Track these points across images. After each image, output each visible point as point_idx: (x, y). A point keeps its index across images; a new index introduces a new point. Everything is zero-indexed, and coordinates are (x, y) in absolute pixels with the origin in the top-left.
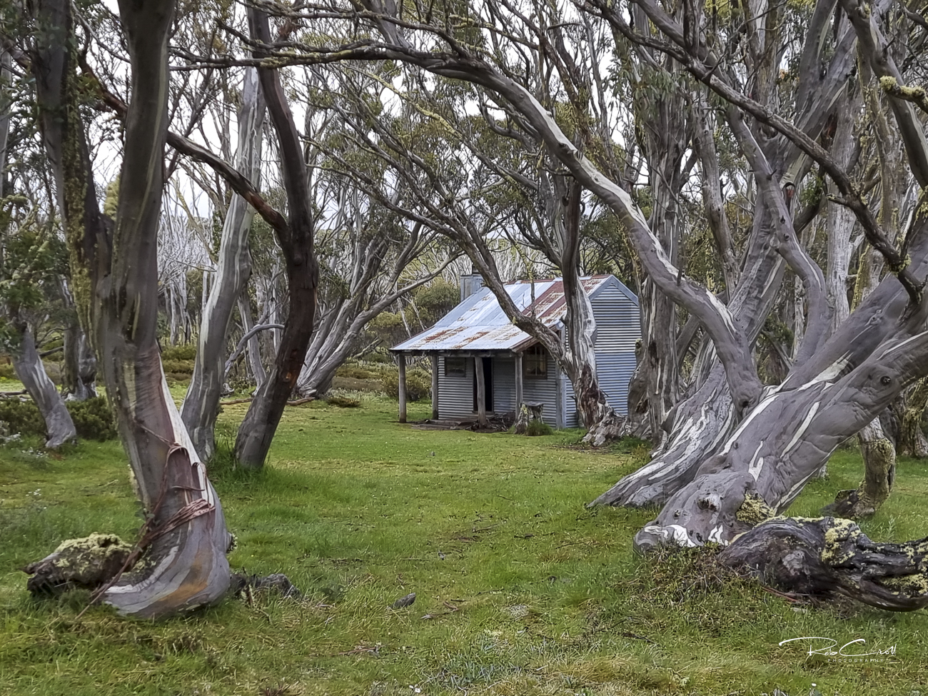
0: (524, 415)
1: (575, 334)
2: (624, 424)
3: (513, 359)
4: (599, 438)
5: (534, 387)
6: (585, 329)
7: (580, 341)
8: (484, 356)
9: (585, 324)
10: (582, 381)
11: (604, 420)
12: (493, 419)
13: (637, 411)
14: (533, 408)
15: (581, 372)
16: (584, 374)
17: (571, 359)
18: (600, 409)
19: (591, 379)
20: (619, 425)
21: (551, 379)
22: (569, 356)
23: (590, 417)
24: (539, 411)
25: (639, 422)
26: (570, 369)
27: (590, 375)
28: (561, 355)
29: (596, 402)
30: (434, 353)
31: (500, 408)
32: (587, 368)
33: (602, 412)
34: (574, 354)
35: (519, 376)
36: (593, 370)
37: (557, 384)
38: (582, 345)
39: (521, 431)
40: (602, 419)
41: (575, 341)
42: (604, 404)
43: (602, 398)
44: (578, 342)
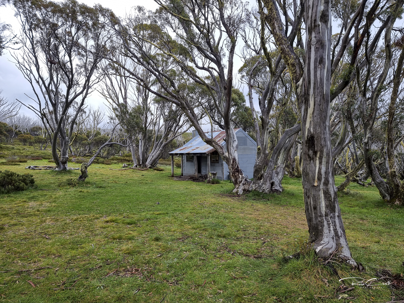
0: (210, 176)
1: (229, 145)
2: (251, 184)
3: (207, 156)
4: (240, 191)
5: (214, 166)
6: (233, 143)
7: (231, 148)
8: (197, 155)
9: (233, 142)
10: (232, 165)
11: (242, 182)
12: (200, 176)
13: (258, 179)
14: (213, 174)
15: (232, 161)
16: (233, 162)
17: (228, 156)
18: (241, 178)
19: (236, 164)
20: (249, 185)
21: (220, 163)
22: (226, 154)
23: (236, 181)
24: (215, 175)
25: (258, 184)
26: (228, 160)
27: (236, 163)
28: (223, 154)
29: (238, 174)
30: (182, 154)
31: (203, 172)
32: (234, 160)
33: (241, 179)
34: (229, 154)
35: (209, 162)
36: (237, 161)
37: (222, 165)
38: (232, 150)
39: (209, 182)
40: (241, 182)
41: (229, 148)
42: (242, 175)
43: (241, 172)
44: (230, 149)
